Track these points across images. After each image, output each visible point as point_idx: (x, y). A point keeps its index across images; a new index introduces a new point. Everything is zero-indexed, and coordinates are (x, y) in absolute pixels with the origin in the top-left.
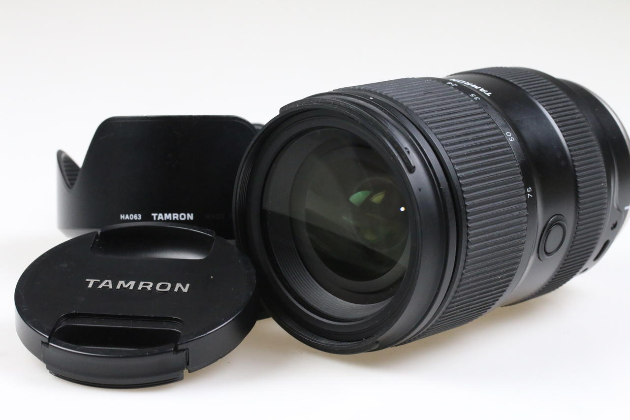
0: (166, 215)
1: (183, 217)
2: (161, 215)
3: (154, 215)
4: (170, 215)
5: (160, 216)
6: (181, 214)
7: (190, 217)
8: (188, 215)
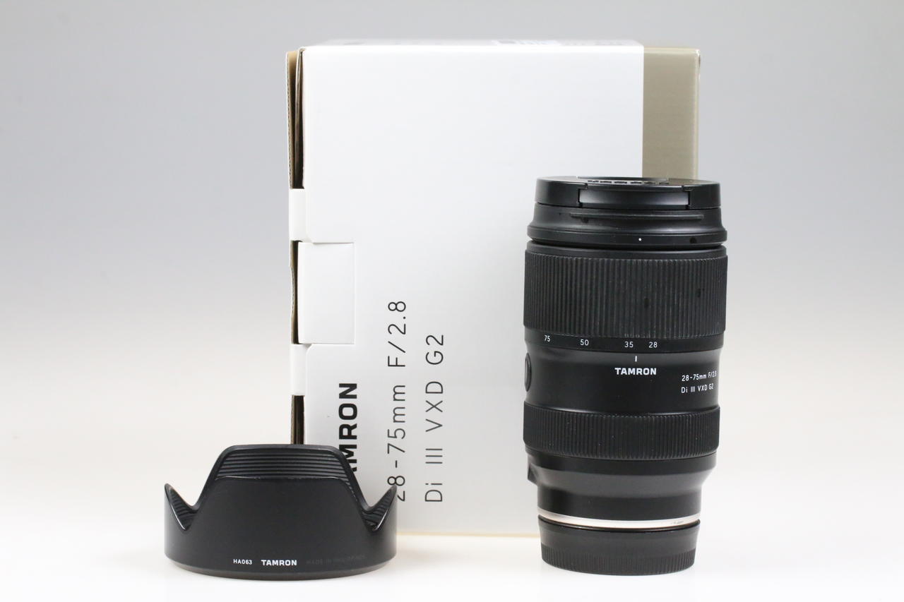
0: (273, 561)
1: (288, 563)
2: (269, 561)
3: (264, 561)
4: (277, 561)
5: (269, 563)
6: (286, 561)
7: (294, 563)
8: (293, 561)
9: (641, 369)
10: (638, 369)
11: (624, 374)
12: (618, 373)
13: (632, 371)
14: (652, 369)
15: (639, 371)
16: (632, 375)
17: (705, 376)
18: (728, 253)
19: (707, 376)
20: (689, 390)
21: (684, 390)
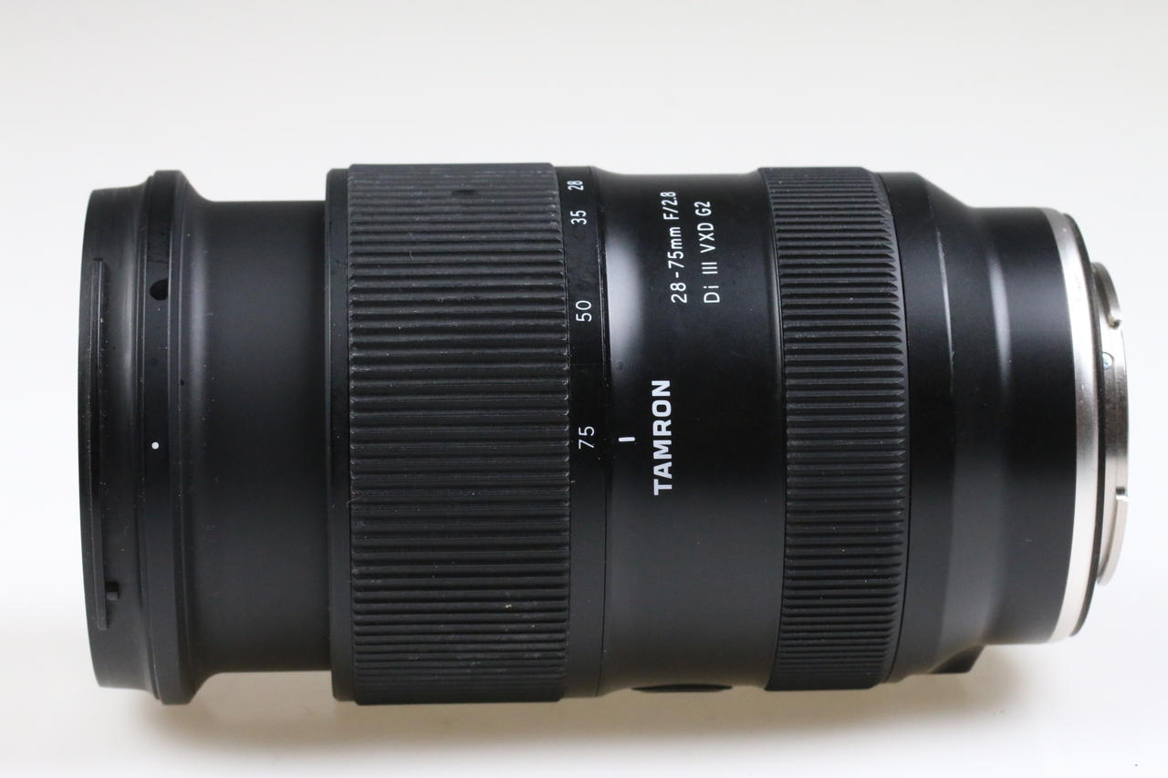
9: (656, 424)
10: (656, 433)
11: (670, 470)
12: (669, 487)
13: (662, 450)
14: (655, 393)
15: (661, 428)
16: (671, 449)
17: (672, 231)
18: (345, 165)
19: (673, 223)
20: (710, 280)
21: (711, 297)
